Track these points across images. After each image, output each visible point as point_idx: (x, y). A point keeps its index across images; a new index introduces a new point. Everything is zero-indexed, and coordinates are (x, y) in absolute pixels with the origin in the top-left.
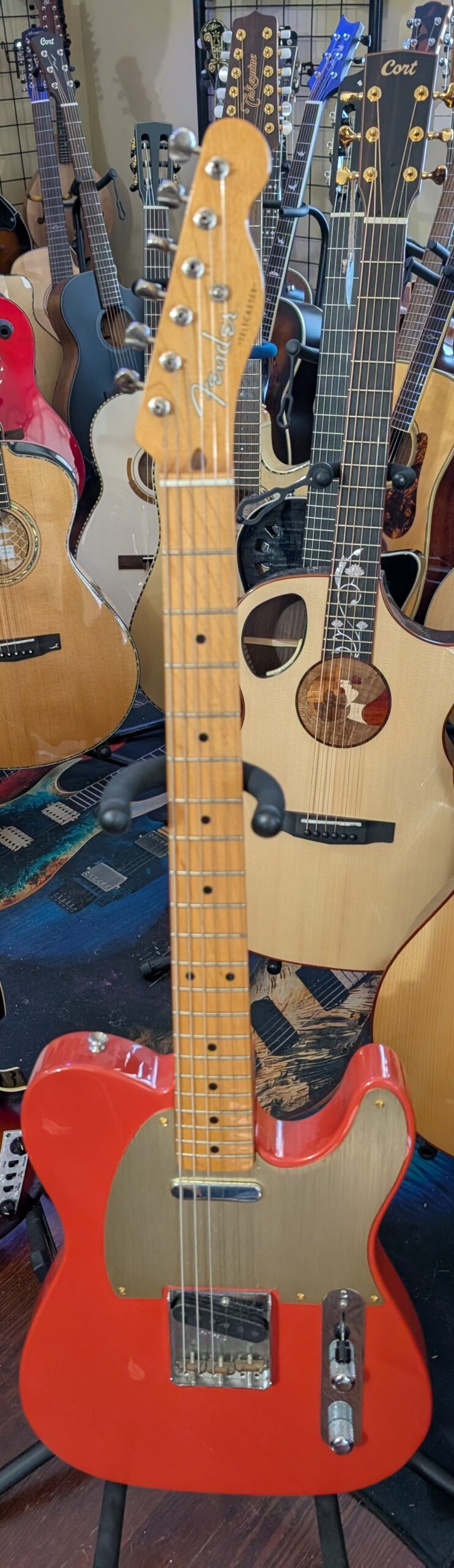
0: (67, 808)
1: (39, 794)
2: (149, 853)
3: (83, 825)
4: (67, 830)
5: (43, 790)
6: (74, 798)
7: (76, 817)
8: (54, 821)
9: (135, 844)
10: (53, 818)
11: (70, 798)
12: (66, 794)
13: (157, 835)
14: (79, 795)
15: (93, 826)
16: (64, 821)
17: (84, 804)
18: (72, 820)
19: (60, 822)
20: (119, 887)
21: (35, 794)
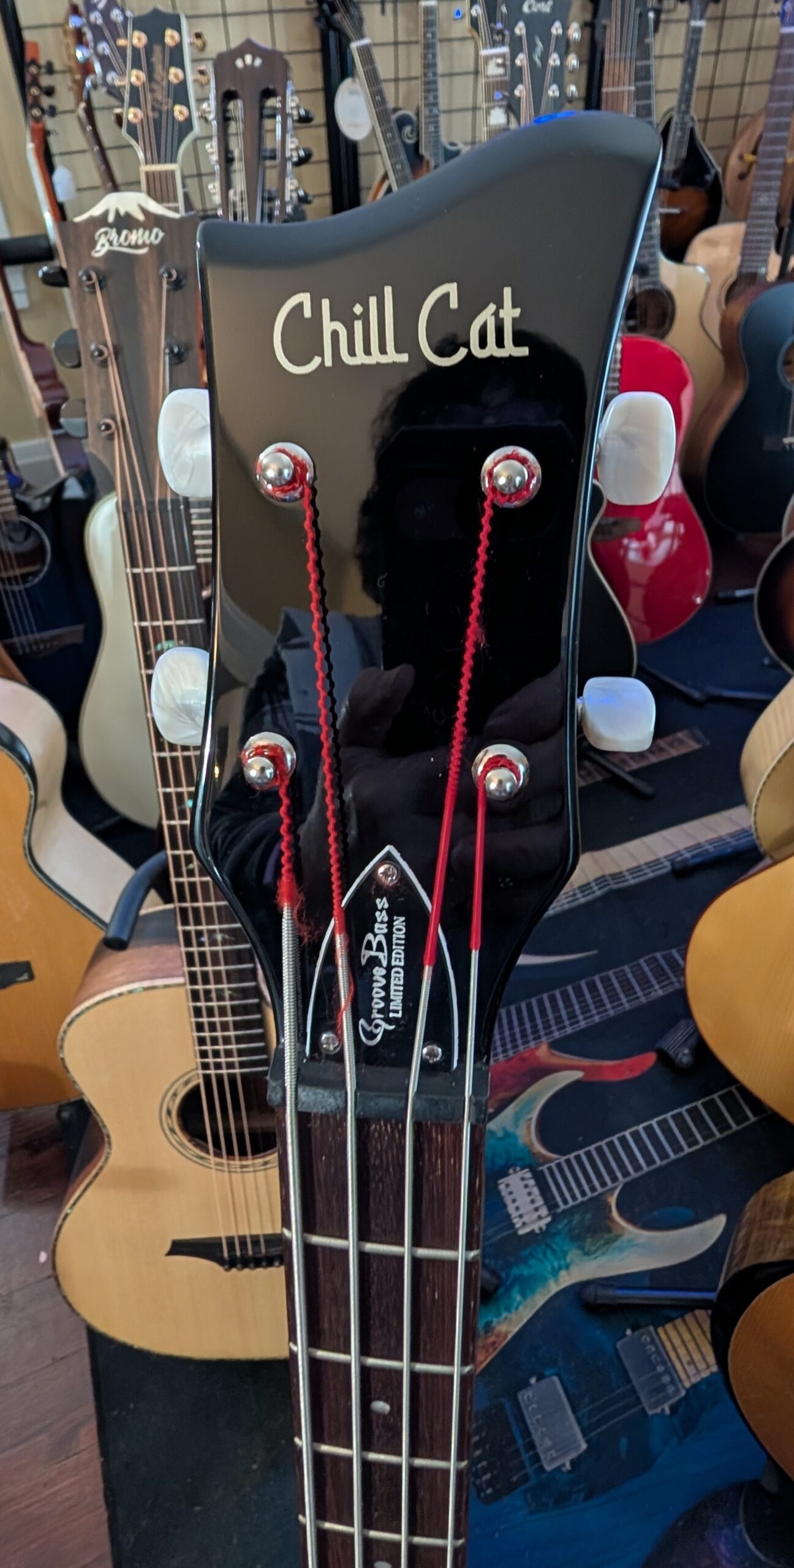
0: (536, 1191)
1: (507, 1134)
2: (633, 1391)
3: (549, 1254)
4: (524, 1253)
5: (511, 1129)
6: (550, 1169)
7: (543, 1223)
8: (508, 1216)
9: (616, 1350)
10: (511, 1209)
11: (544, 1168)
12: (543, 1156)
13: (656, 1346)
14: (559, 1166)
15: (562, 1262)
16: (524, 1224)
17: (561, 1194)
18: (536, 1227)
19: (518, 1223)
20: (568, 1466)
21: (500, 1134)
